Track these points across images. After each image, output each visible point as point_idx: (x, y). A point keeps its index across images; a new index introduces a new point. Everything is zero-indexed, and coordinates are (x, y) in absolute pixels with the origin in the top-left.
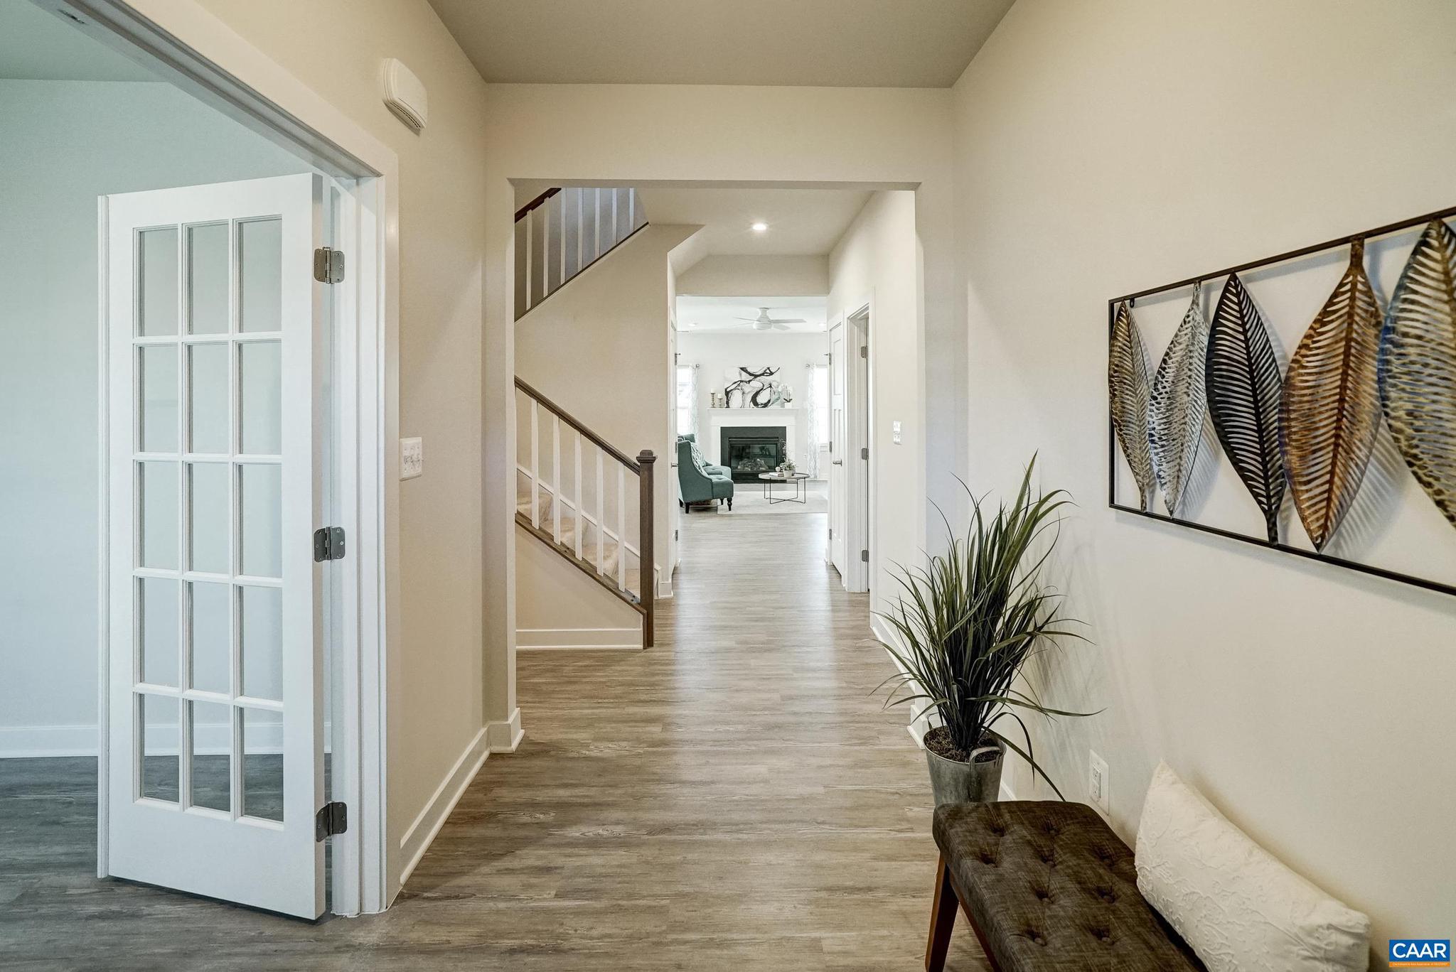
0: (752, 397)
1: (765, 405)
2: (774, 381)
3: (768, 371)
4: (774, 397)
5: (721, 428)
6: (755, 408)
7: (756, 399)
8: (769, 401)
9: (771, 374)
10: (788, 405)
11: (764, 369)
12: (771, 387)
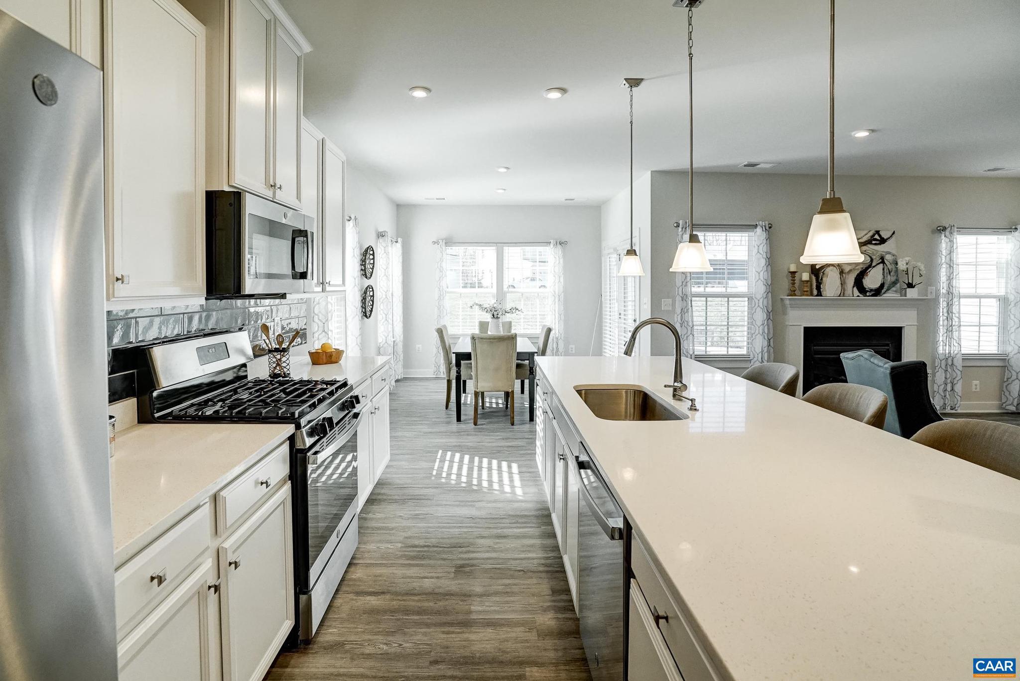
0: (856, 279)
1: (877, 292)
2: (889, 253)
3: (877, 237)
4: (890, 279)
5: (805, 328)
6: (862, 297)
7: (862, 283)
8: (882, 285)
9: (883, 241)
10: (911, 293)
11: (871, 234)
12: (883, 262)
